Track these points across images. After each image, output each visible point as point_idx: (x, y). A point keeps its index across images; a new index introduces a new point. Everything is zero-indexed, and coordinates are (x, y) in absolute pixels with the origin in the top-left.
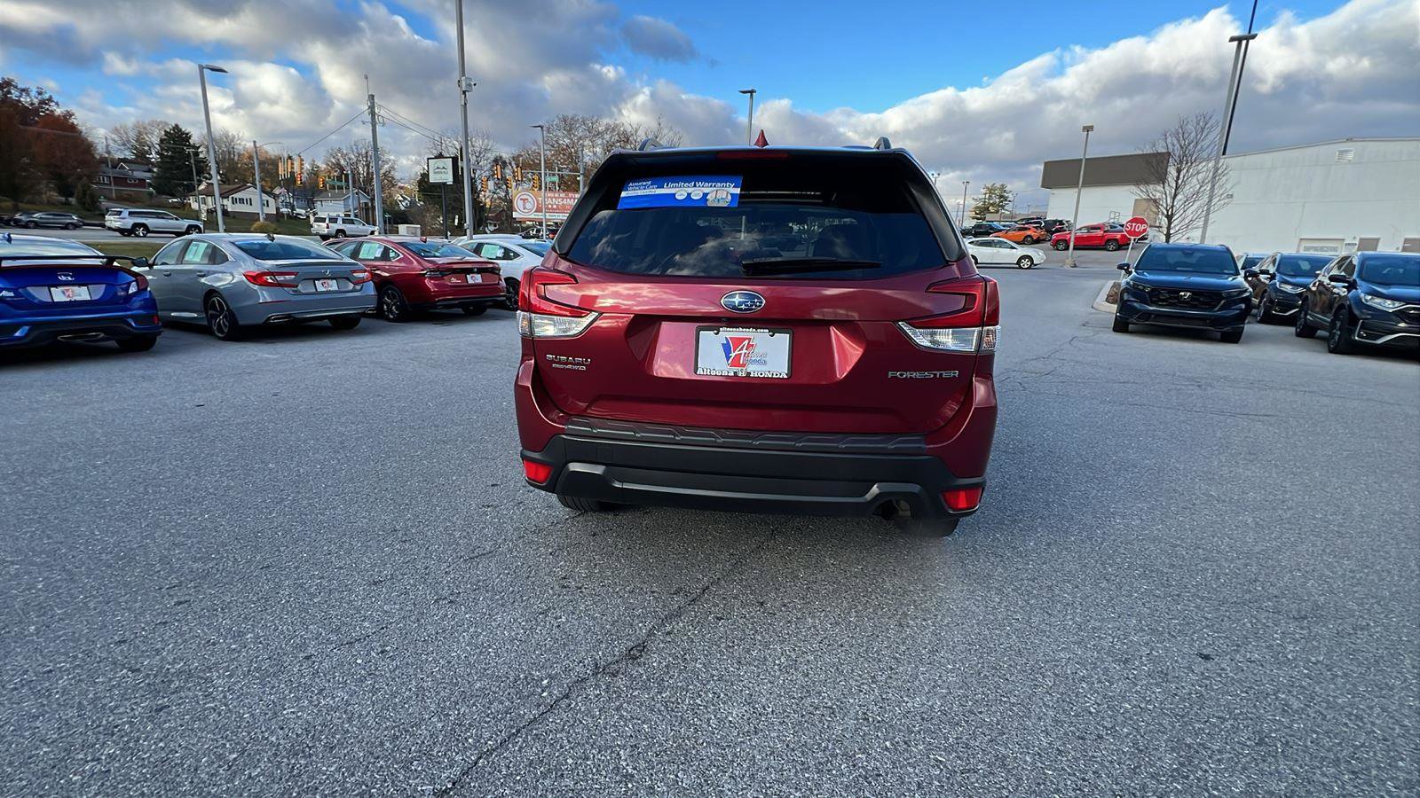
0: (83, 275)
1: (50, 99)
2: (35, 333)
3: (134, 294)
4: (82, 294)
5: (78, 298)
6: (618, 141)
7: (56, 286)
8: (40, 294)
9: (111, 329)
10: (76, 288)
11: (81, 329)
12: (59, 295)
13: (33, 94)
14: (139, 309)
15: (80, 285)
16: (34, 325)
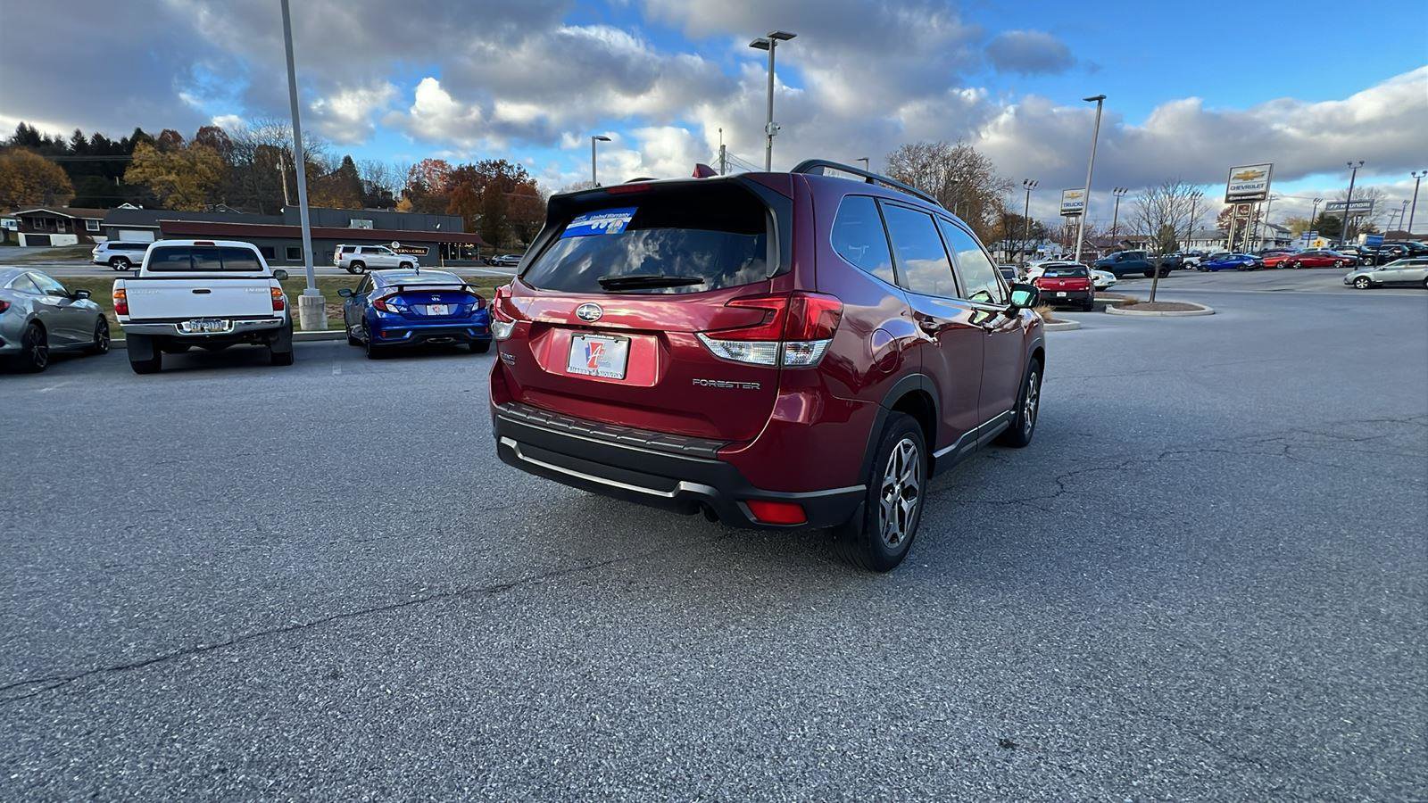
0: (447, 296)
1: (524, 172)
2: (416, 336)
3: (476, 311)
4: (444, 310)
5: (442, 313)
6: (965, 166)
7: (430, 304)
8: (419, 309)
9: (460, 334)
10: (441, 306)
11: (440, 334)
12: (431, 311)
13: (515, 169)
14: (479, 322)
15: (444, 304)
16: (415, 331)
